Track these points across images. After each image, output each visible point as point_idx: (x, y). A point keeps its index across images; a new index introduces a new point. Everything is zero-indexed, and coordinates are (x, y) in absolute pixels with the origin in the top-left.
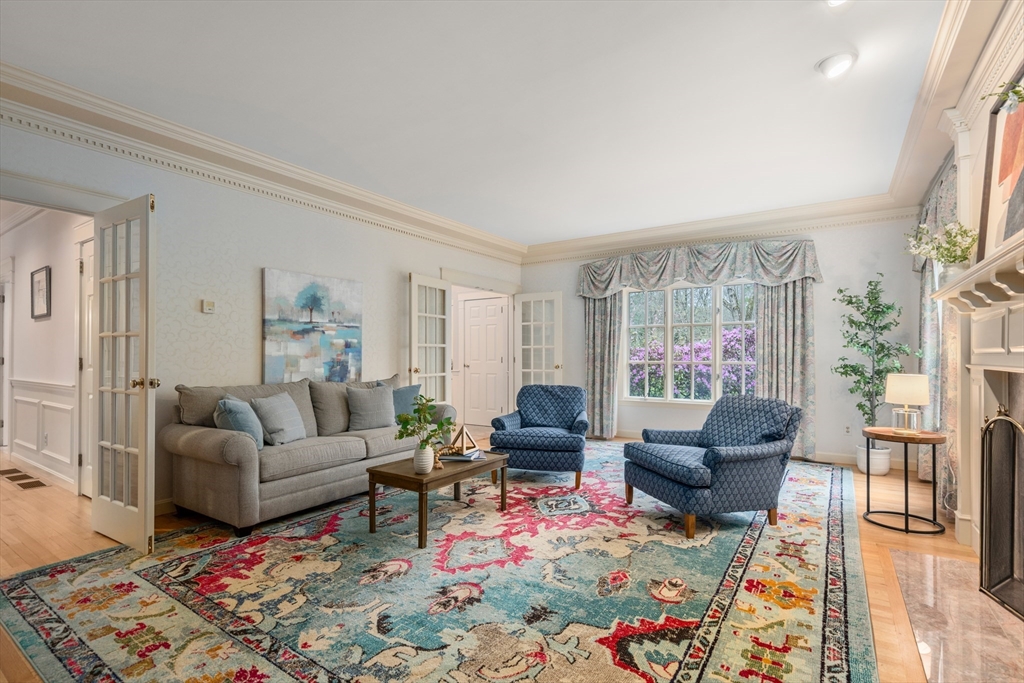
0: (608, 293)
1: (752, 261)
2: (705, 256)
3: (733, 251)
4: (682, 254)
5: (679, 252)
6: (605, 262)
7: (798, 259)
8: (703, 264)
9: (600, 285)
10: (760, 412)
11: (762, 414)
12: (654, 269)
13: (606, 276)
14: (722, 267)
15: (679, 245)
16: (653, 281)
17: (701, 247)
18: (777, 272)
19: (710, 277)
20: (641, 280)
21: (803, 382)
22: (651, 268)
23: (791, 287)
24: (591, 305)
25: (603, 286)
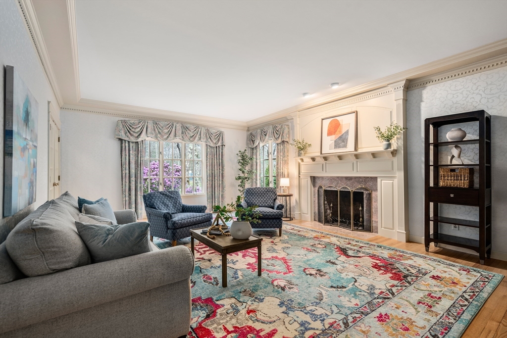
0: (140, 140)
1: (206, 136)
2: (189, 130)
3: (200, 130)
4: (179, 126)
5: (178, 125)
6: (137, 122)
7: (221, 137)
8: (189, 133)
9: (134, 134)
10: (269, 192)
11: (270, 192)
12: (166, 131)
13: (139, 129)
14: (196, 136)
15: (178, 122)
16: (165, 137)
17: (188, 125)
18: (214, 142)
19: (191, 139)
20: (159, 135)
21: (222, 183)
22: (165, 130)
23: (218, 147)
24: (127, 145)
25: (137, 135)
